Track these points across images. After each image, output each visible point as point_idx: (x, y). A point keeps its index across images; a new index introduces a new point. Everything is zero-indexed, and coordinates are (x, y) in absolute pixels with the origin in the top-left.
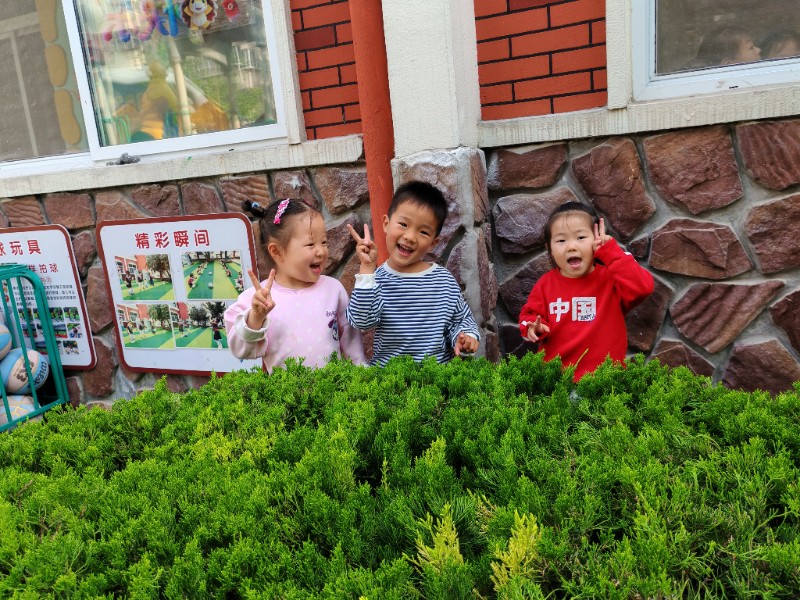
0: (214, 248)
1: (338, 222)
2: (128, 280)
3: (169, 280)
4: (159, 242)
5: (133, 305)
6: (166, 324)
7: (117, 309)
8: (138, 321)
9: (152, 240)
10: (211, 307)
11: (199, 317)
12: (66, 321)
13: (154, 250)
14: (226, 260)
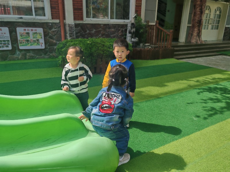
0: (38, 32)
1: (56, 30)
2: (21, 36)
3: (29, 36)
4: (28, 30)
5: (22, 39)
6: (28, 42)
7: (18, 40)
8: (23, 42)
9: (27, 30)
10: (37, 40)
11: (34, 41)
12: (6, 42)
13: (27, 31)
14: (40, 34)
